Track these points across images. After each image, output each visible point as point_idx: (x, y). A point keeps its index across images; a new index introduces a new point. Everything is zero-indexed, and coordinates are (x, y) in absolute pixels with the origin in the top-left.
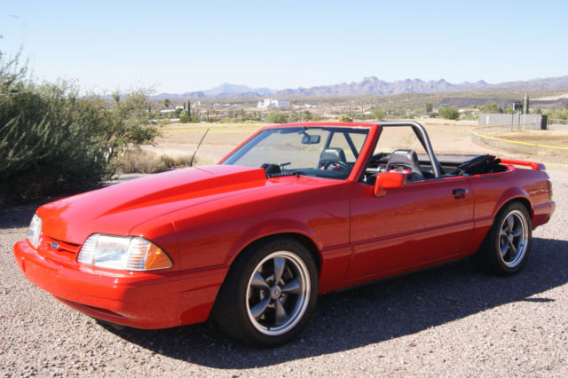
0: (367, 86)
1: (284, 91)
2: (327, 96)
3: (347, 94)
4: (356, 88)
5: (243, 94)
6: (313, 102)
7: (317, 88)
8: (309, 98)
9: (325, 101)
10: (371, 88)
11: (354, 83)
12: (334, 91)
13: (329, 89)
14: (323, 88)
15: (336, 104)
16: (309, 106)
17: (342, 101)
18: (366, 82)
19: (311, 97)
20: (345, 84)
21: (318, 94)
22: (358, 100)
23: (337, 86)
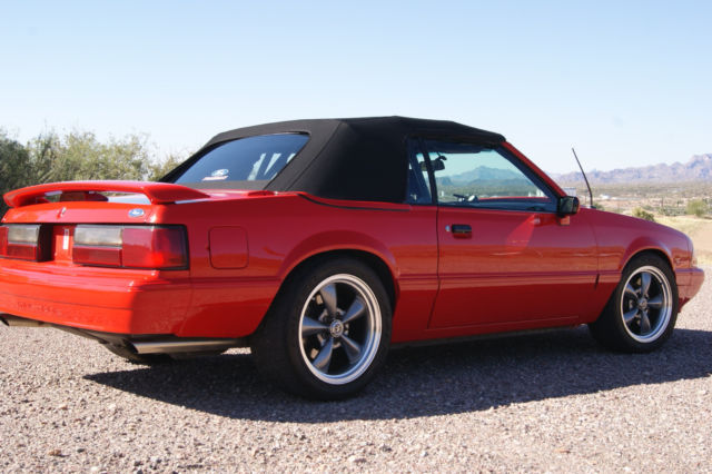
0: (698, 169)
1: (569, 176)
2: (635, 183)
3: (666, 180)
4: (680, 171)
5: (507, 181)
6: (613, 192)
7: (620, 171)
8: (606, 186)
9: (632, 190)
10: (705, 171)
11: (678, 164)
12: (647, 175)
13: (638, 173)
14: (629, 171)
15: (648, 195)
16: (606, 197)
17: (658, 191)
18: (696, 162)
19: (611, 184)
20: (663, 165)
21: (621, 180)
22: (681, 189)
23: (651, 169)
